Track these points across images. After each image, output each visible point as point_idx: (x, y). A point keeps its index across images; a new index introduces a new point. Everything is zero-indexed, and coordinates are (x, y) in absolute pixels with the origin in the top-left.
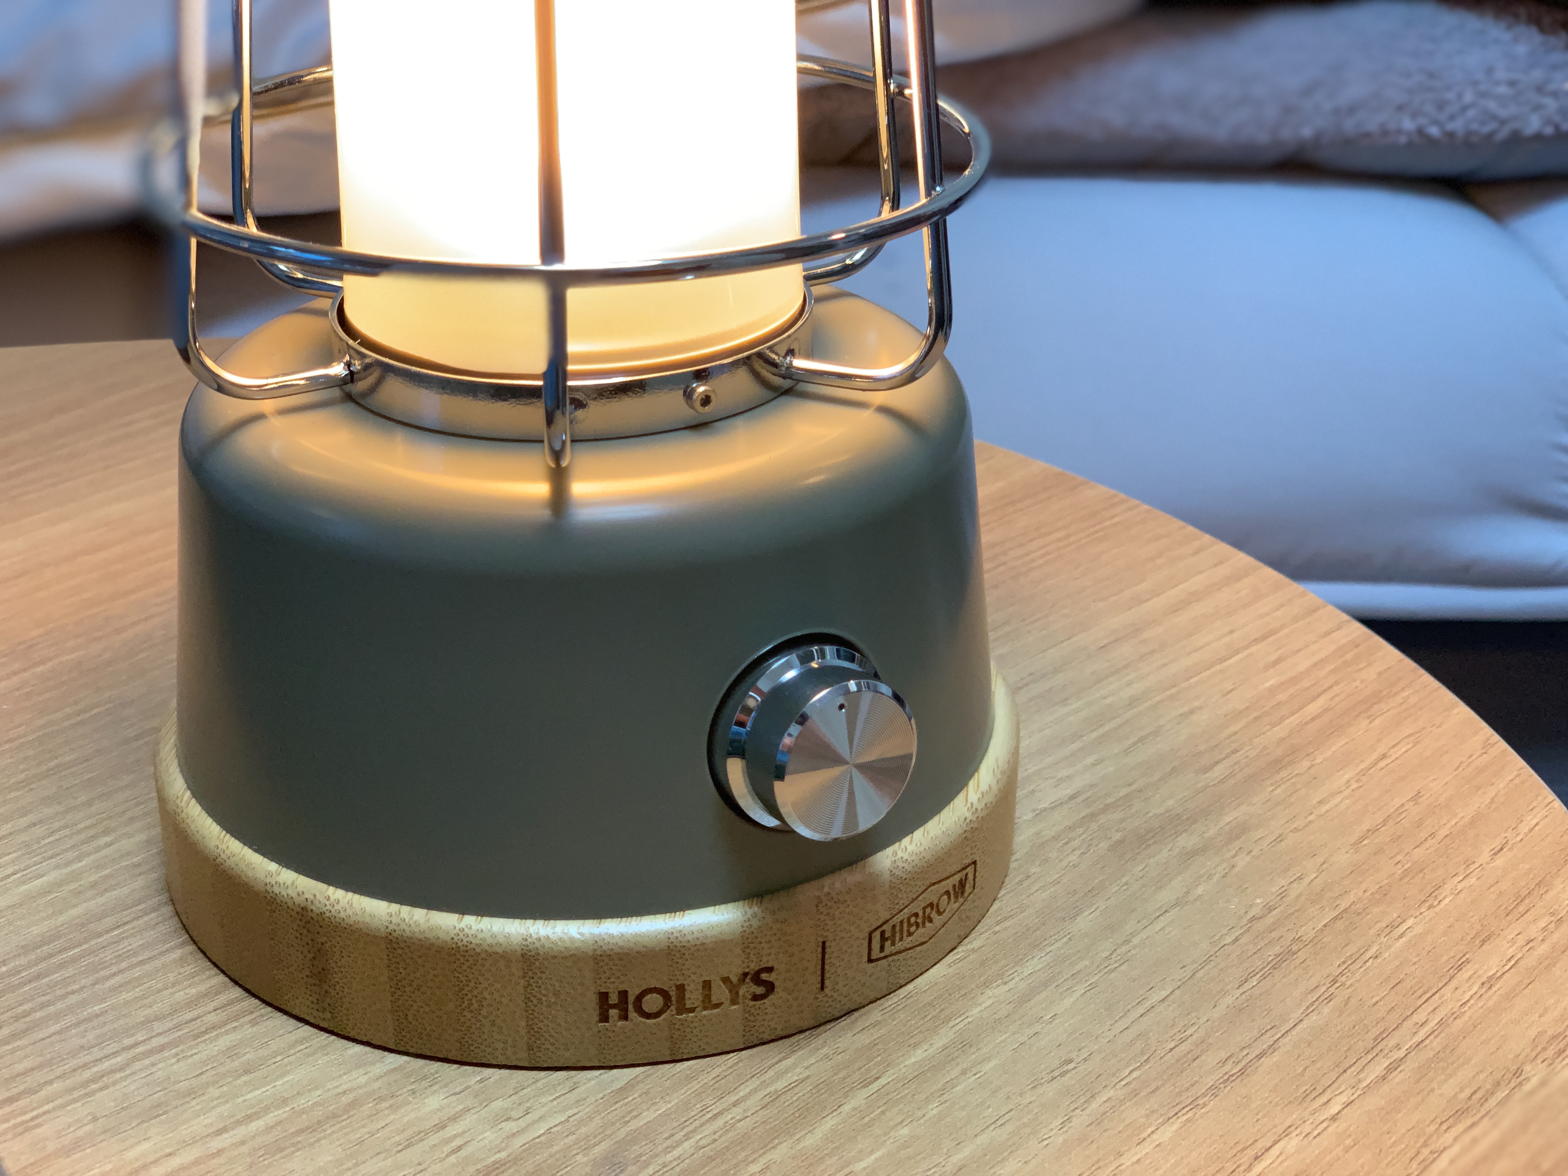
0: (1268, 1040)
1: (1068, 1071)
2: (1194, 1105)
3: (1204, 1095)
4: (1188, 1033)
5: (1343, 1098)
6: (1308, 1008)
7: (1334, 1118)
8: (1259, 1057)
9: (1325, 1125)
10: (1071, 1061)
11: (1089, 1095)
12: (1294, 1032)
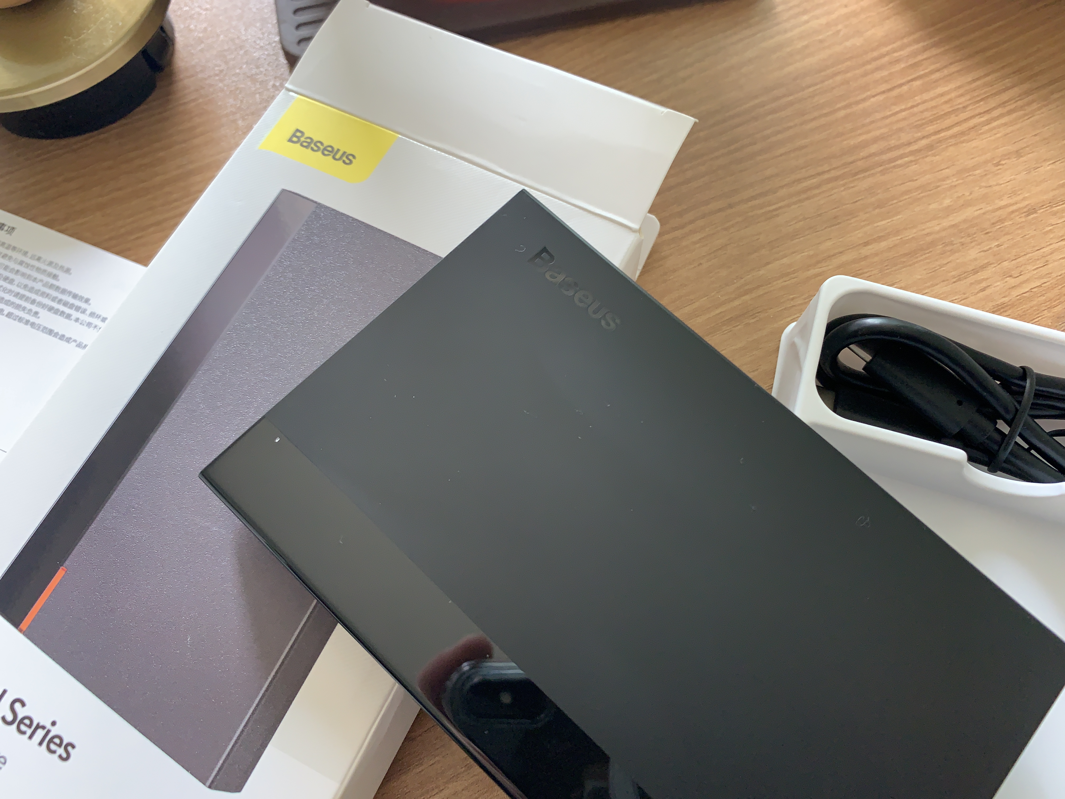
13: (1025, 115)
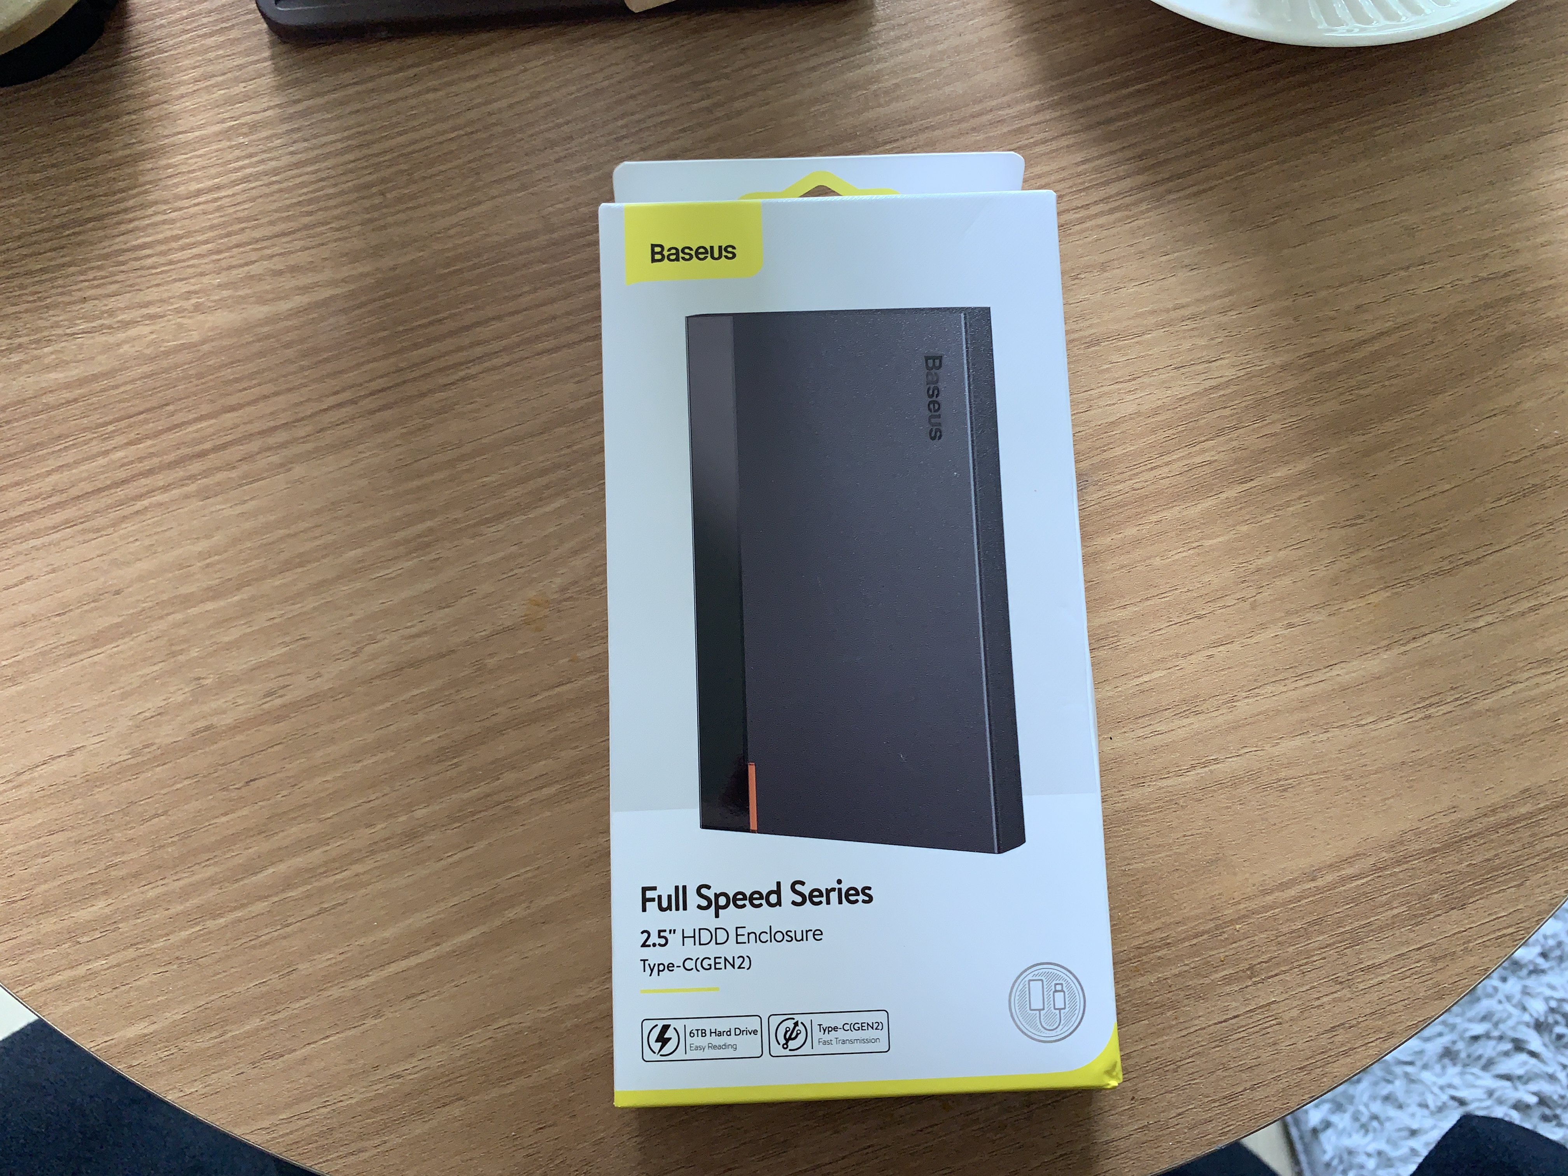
0: (1481, 552)
1: (1357, 524)
2: (1407, 583)
3: (1417, 578)
4: (1441, 525)
5: (1489, 619)
6: (1521, 538)
7: (1474, 631)
8: (1467, 564)
9: (1466, 632)
10: (1362, 517)
11: (1356, 547)
12: (1498, 554)
13: (1128, 217)
